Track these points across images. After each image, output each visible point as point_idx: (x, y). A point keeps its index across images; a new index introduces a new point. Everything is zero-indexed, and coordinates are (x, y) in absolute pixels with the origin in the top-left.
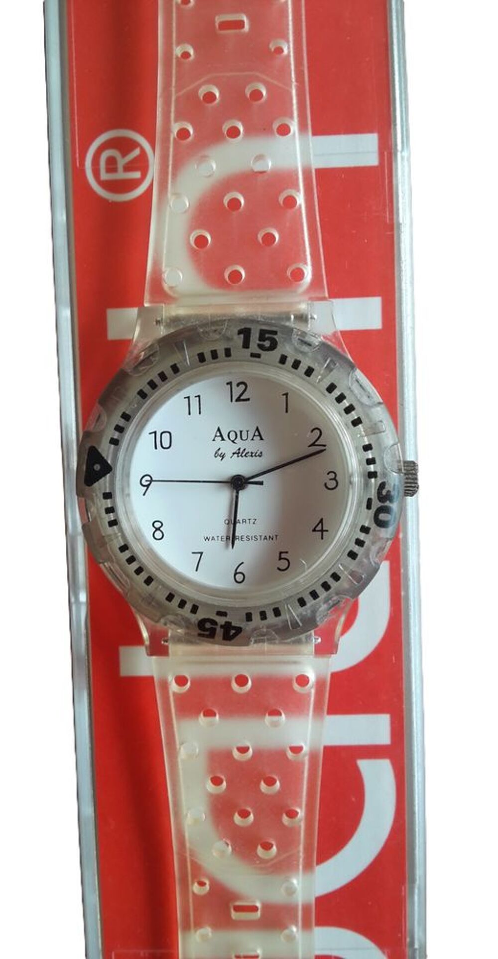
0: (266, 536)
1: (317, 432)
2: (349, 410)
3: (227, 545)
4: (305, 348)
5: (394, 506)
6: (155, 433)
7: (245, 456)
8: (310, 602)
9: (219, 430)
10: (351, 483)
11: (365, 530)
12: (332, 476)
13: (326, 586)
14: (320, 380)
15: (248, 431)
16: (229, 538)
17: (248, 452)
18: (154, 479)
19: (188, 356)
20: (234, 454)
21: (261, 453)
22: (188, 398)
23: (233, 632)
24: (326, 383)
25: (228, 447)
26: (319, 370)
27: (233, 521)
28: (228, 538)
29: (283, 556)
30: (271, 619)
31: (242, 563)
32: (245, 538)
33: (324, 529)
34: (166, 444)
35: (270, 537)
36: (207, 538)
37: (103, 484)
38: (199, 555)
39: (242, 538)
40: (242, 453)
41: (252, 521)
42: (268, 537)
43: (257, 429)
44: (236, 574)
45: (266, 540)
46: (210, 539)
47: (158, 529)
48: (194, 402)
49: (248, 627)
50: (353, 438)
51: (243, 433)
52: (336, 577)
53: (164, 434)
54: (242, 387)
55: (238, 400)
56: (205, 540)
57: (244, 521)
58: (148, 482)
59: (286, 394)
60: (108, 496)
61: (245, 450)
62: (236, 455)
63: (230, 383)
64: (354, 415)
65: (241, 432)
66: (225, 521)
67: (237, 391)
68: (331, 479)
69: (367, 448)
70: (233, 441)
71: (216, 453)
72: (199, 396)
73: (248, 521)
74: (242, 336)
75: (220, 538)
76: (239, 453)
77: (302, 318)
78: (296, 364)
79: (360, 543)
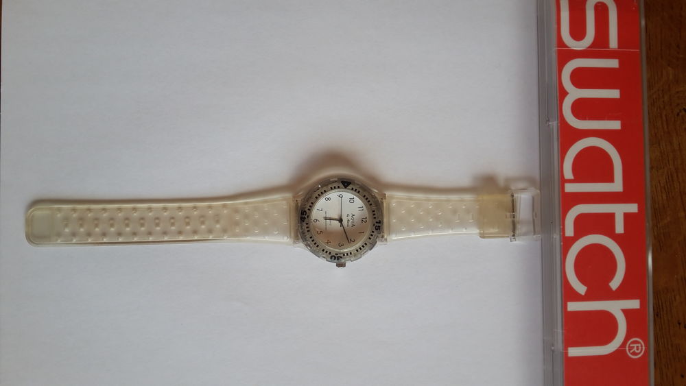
1: (354, 241)
2: (360, 248)
3: (324, 218)
4: (376, 237)
5: (336, 261)
6: (354, 199)
8: (311, 240)
9: (354, 215)
10: (341, 250)
11: (330, 253)
12: (342, 245)
13: (315, 244)
14: (368, 242)
15: (354, 223)
16: (326, 218)
17: (348, 223)
18: (342, 198)
19: (374, 208)
20: (348, 219)
21: (348, 226)
23: (303, 220)
25: (350, 217)
26: (370, 241)
27: (330, 219)
29: (321, 232)
30: (307, 229)
31: (319, 222)
32: (326, 222)
33: (328, 243)
34: (351, 201)
35: (326, 229)
36: (326, 212)
37: (341, 185)
38: (321, 210)
40: (348, 221)
43: (355, 225)
44: (316, 220)
47: (328, 199)
48: (362, 209)
49: (304, 224)
50: (353, 250)
52: (318, 246)
53: (353, 201)
55: (362, 220)
58: (341, 196)
59: (363, 233)
60: (339, 187)
63: (366, 219)
64: (359, 250)
65: (354, 221)
66: (330, 217)
67: (364, 220)
69: (351, 253)
70: (351, 219)
71: (348, 215)
73: (330, 223)
74: (379, 222)
75: (326, 216)
77: (383, 237)
78: (372, 235)
79: (327, 252)
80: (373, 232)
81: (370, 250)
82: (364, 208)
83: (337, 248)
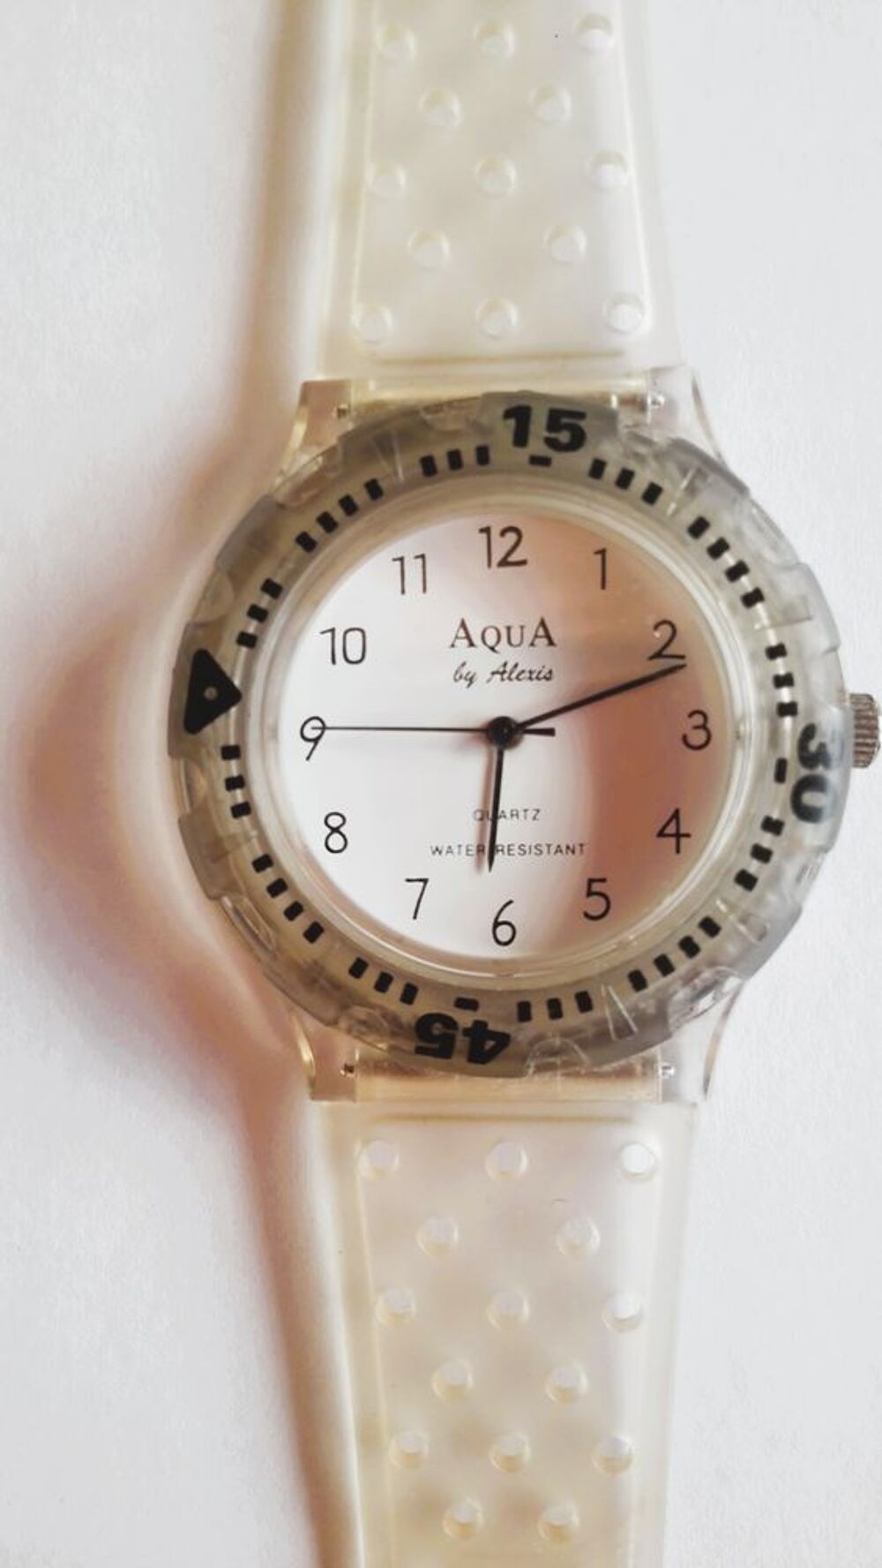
0: (559, 846)
1: (667, 629)
2: (737, 572)
3: (479, 864)
4: (642, 450)
5: (832, 776)
6: (333, 631)
7: (517, 678)
8: (656, 981)
9: (463, 625)
10: (738, 736)
11: (772, 826)
12: (698, 720)
13: (689, 947)
14: (677, 512)
15: (522, 627)
16: (483, 851)
17: (523, 672)
18: (328, 724)
19: (402, 466)
20: (493, 673)
21: (550, 672)
22: (401, 559)
23: (490, 1044)
24: (689, 518)
25: (482, 661)
26: (674, 488)
27: (491, 814)
28: (480, 849)
29: (596, 887)
30: (572, 1016)
31: (510, 902)
32: (516, 850)
33: (683, 830)
34: (354, 654)
35: (568, 847)
36: (437, 849)
37: (224, 728)
38: (421, 884)
39: (509, 850)
40: (511, 673)
41: (531, 814)
42: (564, 848)
43: (543, 624)
44: (497, 924)
45: (559, 854)
46: (444, 852)
47: (335, 830)
48: (413, 568)
49: (523, 1034)
50: (748, 632)
51: (513, 631)
52: (710, 927)
53: (350, 635)
54: (512, 537)
55: (504, 563)
56: (434, 853)
57: (515, 814)
58: (316, 733)
59: (602, 552)
60: (231, 752)
61: (516, 666)
62: (498, 677)
63: (486, 530)
64: (746, 584)
65: (509, 629)
66: (475, 813)
67: (501, 546)
68: (697, 727)
69: (776, 652)
70: (492, 649)
71: (457, 672)
72: (423, 557)
73: (522, 814)
74: (512, 422)
75: (463, 849)
76: (504, 672)
78: (625, 479)
79: (762, 854)
80: (598, 469)
81: (740, 488)
82: (407, 545)
83: (731, 766)
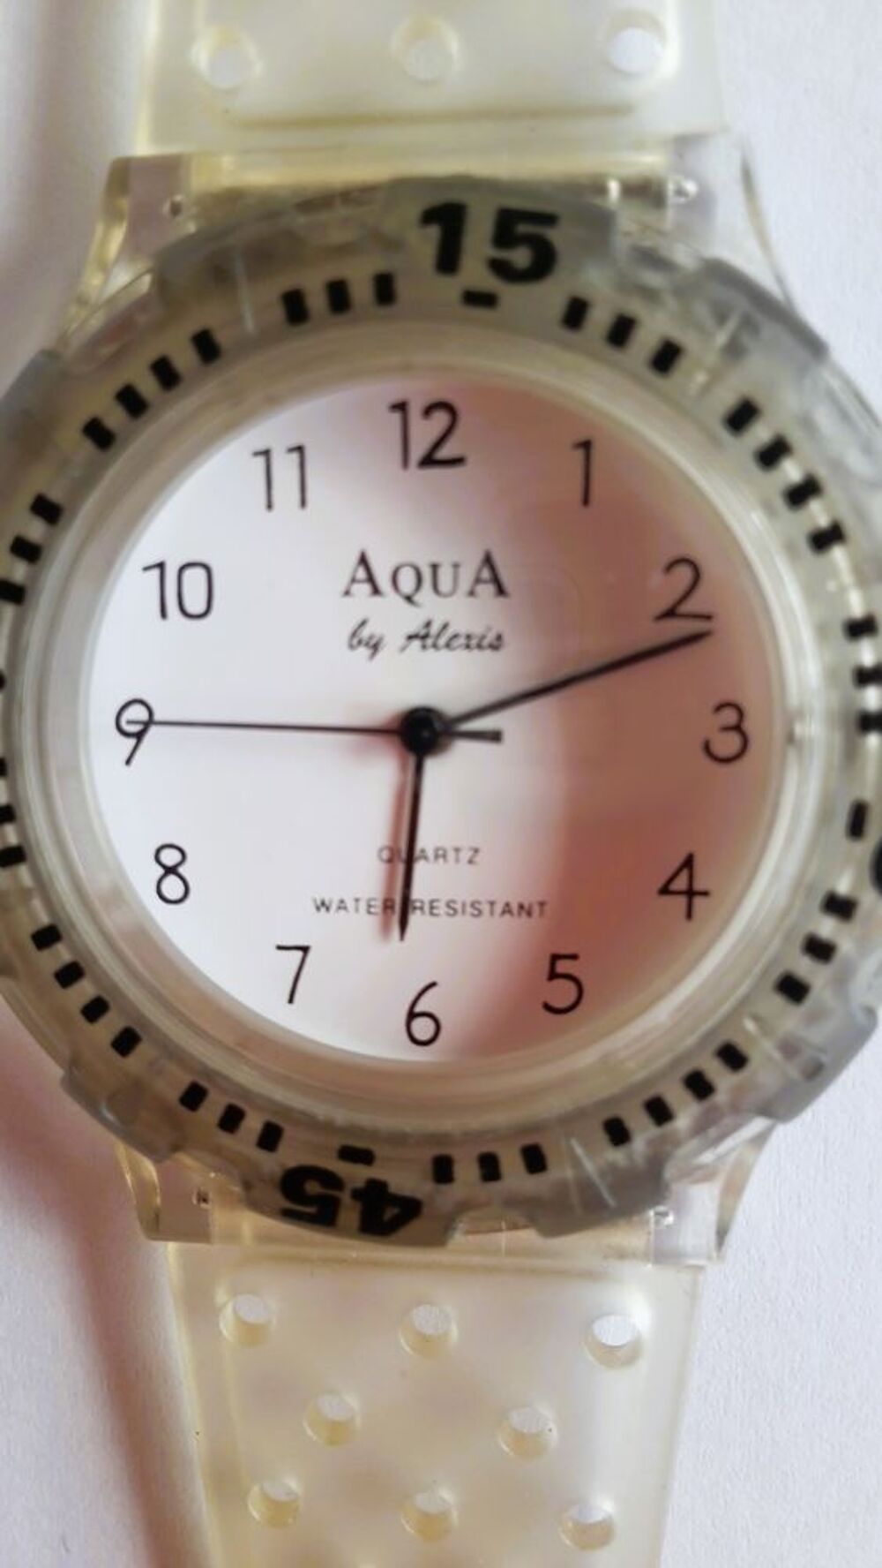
0: (507, 905)
1: (684, 573)
2: (801, 494)
3: (385, 928)
4: (653, 279)
6: (161, 566)
7: (448, 645)
8: (643, 1133)
9: (363, 561)
10: (790, 738)
11: (838, 906)
12: (730, 716)
13: (698, 1085)
14: (706, 389)
15: (456, 566)
16: (392, 907)
17: (456, 636)
18: (158, 717)
20: (411, 637)
21: (499, 638)
22: (266, 453)
23: (390, 1213)
24: (726, 399)
25: (391, 618)
26: (703, 349)
27: (403, 853)
28: (388, 906)
29: (562, 967)
30: (516, 1179)
31: (433, 985)
32: (442, 909)
33: (699, 885)
34: (195, 603)
35: (521, 907)
36: (323, 903)
38: (299, 954)
39: (432, 908)
40: (438, 636)
41: (465, 855)
42: (515, 908)
43: (488, 561)
44: (412, 1015)
45: (507, 916)
46: (334, 907)
47: (170, 870)
48: (285, 468)
49: (440, 1199)
50: (812, 592)
51: (440, 571)
52: (733, 1057)
53: (188, 573)
54: (441, 419)
55: (429, 461)
56: (318, 909)
57: (441, 854)
58: (137, 725)
59: (586, 446)
61: (445, 626)
62: (416, 643)
63: (401, 407)
64: (818, 514)
65: (435, 567)
66: (381, 850)
67: (424, 432)
68: (726, 729)
69: (861, 628)
70: (409, 599)
71: (354, 634)
72: (300, 449)
73: (451, 855)
74: (434, 232)
75: (363, 906)
76: (425, 637)
77: (646, 192)
78: (621, 331)
79: (820, 950)
80: (576, 313)
81: (814, 347)
82: (274, 430)
83: (779, 792)
